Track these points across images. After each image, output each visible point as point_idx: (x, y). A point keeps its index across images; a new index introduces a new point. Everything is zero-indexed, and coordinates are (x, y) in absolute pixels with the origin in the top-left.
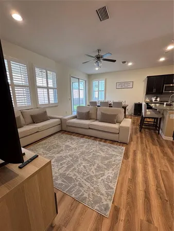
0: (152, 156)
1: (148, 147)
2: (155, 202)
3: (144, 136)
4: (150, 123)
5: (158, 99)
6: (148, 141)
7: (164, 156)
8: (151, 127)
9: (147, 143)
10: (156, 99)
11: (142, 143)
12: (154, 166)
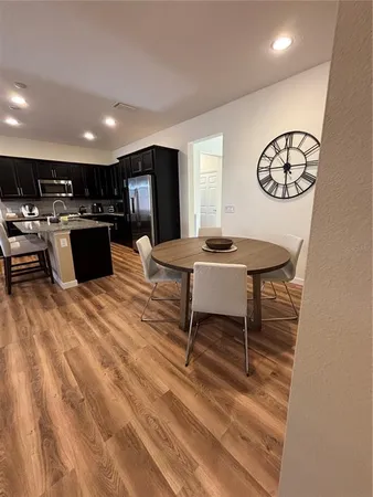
0: (46, 337)
1: (35, 322)
2: (63, 425)
3: (21, 302)
4: (32, 265)
5: (36, 211)
6: (33, 308)
7: (68, 320)
8: (36, 274)
9: (31, 312)
10: (31, 210)
11: (18, 319)
12: (53, 355)
